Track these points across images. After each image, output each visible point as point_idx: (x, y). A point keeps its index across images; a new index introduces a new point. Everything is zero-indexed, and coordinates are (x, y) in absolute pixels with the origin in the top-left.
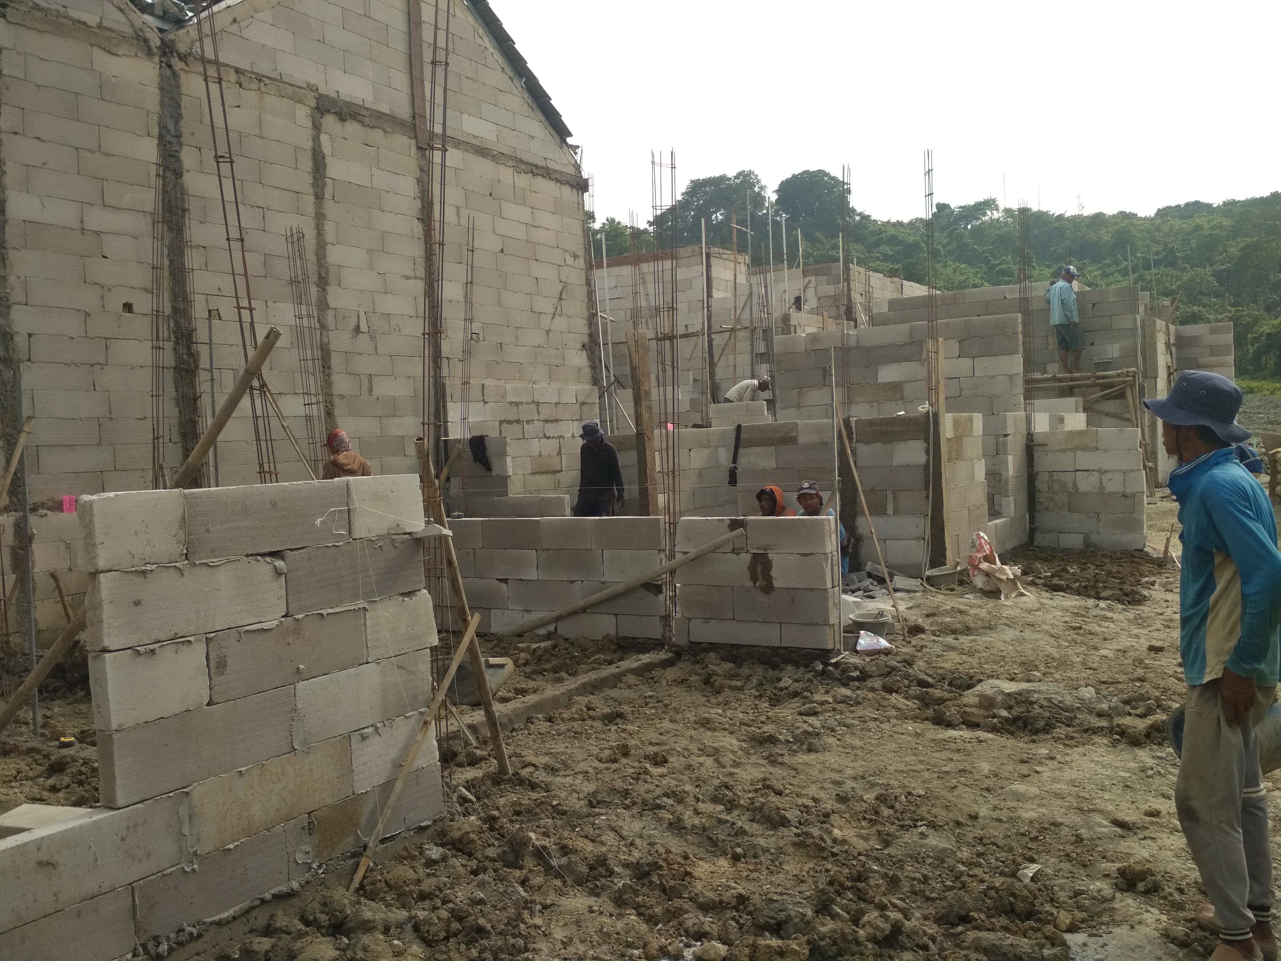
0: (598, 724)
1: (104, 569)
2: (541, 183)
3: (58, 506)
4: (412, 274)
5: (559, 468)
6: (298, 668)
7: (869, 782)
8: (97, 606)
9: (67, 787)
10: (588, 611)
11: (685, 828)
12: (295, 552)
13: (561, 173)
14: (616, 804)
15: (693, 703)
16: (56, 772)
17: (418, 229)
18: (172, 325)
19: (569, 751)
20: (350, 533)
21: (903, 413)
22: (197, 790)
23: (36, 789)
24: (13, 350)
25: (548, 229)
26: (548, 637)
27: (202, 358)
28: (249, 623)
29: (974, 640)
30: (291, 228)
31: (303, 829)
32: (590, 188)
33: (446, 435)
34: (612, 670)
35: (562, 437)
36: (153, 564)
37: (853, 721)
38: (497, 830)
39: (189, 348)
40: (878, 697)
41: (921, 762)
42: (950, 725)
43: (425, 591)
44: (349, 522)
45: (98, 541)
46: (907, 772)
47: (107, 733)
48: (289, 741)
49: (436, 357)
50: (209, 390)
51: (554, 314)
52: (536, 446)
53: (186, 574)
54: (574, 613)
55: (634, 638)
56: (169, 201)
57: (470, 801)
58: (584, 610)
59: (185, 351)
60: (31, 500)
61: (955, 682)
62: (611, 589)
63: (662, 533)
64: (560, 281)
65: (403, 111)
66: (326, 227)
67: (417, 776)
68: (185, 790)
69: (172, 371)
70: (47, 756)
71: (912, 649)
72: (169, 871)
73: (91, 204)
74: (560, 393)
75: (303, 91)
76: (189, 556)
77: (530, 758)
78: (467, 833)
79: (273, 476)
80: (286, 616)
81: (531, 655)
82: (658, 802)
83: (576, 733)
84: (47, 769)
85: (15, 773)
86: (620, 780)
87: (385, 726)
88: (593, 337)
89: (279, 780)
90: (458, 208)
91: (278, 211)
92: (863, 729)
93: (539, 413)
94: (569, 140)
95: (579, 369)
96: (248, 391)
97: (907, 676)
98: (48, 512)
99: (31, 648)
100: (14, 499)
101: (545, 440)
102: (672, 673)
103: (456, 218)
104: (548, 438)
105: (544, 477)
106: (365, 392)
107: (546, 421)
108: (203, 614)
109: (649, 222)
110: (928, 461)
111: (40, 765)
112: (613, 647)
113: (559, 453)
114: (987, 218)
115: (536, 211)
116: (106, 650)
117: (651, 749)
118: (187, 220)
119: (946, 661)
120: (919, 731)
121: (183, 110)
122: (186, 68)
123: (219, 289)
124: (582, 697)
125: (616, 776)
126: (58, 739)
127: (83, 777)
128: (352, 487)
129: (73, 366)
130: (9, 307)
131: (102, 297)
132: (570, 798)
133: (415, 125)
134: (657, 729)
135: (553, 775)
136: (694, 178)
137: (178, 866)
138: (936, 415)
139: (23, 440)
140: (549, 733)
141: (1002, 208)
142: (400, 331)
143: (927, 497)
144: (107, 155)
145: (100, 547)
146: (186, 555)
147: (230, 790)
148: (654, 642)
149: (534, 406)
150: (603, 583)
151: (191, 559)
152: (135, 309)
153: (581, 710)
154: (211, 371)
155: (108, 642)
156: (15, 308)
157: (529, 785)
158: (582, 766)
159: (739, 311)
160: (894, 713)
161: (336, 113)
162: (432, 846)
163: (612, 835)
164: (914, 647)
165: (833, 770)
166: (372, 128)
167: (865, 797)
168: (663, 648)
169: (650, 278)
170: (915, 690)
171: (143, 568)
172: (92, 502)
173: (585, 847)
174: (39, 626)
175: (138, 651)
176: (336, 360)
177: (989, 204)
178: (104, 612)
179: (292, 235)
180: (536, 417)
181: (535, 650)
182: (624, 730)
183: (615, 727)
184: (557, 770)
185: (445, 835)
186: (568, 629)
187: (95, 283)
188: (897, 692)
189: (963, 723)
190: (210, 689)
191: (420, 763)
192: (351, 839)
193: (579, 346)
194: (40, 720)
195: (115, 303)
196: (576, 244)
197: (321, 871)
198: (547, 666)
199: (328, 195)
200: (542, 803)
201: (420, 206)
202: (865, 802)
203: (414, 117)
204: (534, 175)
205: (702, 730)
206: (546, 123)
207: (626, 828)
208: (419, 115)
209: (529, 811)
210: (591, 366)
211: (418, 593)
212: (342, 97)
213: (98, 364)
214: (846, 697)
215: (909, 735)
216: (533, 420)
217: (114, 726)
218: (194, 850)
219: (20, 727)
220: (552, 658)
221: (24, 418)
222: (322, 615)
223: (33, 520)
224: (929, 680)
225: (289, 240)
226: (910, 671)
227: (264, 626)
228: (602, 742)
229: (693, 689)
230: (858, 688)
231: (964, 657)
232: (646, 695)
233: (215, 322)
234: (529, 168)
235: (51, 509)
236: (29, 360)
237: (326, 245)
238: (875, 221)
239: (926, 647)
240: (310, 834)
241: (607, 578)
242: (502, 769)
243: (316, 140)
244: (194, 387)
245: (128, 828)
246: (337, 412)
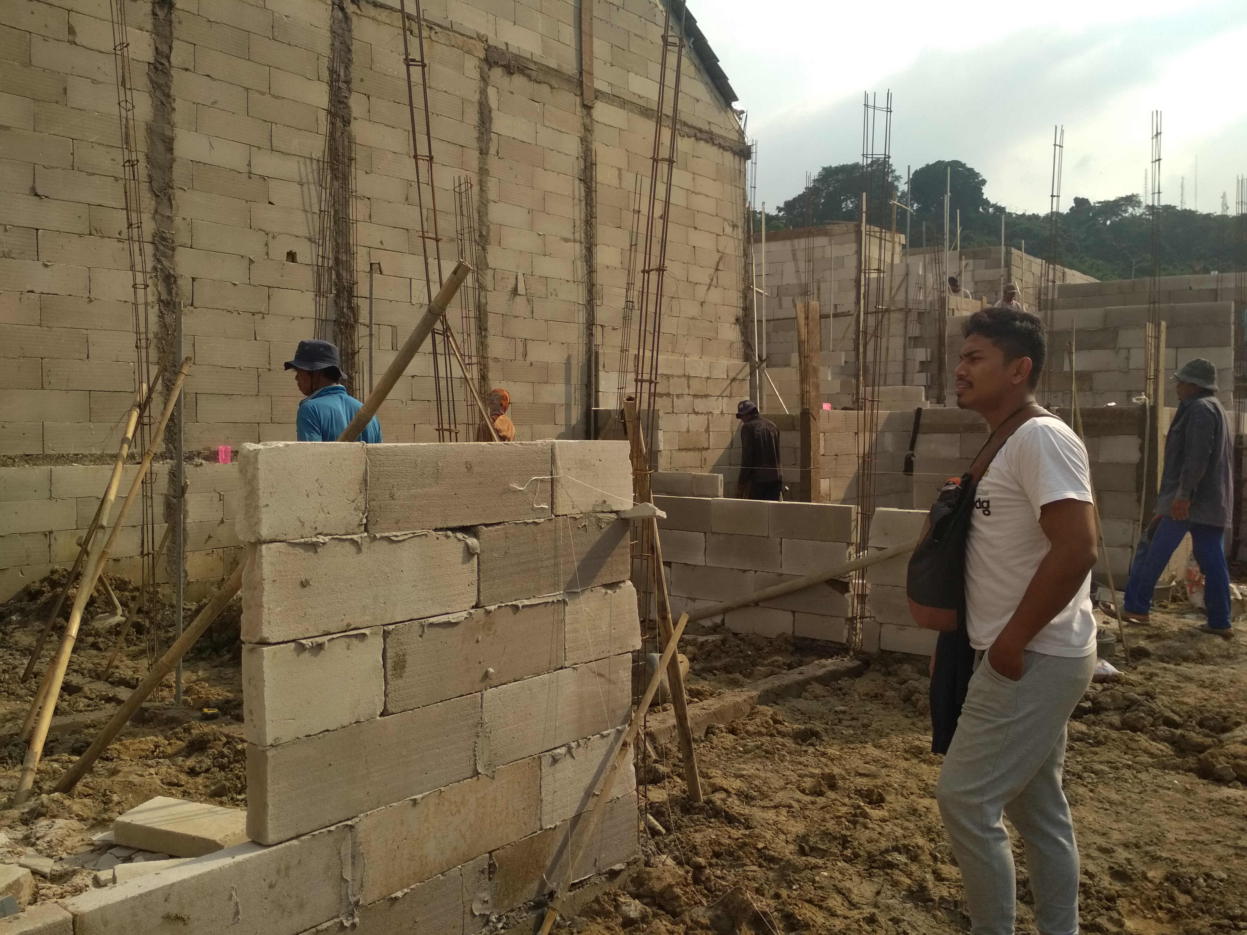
0: (790, 743)
1: (268, 539)
2: (704, 148)
3: (213, 457)
4: (571, 237)
5: (706, 446)
6: (487, 672)
7: (1147, 853)
8: (257, 586)
9: (207, 770)
10: (761, 604)
11: (933, 900)
12: (490, 528)
13: (725, 138)
14: (834, 854)
15: (897, 725)
16: (196, 750)
17: (580, 189)
18: (334, 276)
19: (762, 774)
20: (552, 509)
21: (1113, 404)
22: (363, 823)
23: (173, 771)
24: (177, 294)
25: (708, 197)
26: (715, 629)
27: (362, 312)
28: (434, 613)
29: (1213, 671)
30: (459, 177)
31: (483, 872)
32: (753, 155)
33: (597, 405)
34: (793, 676)
35: (711, 413)
36: (326, 535)
37: (1102, 767)
38: (703, 882)
39: (349, 302)
40: (1125, 738)
41: (1206, 830)
42: (1220, 780)
43: (629, 583)
44: (552, 495)
45: (262, 502)
46: (1191, 842)
47: (260, 748)
48: (472, 762)
49: (590, 324)
50: (367, 345)
51: (710, 285)
52: (685, 422)
53: (364, 549)
54: (745, 606)
55: (813, 640)
56: (337, 149)
57: (659, 833)
58: (756, 603)
59: (345, 304)
60: (185, 449)
61: (1207, 723)
62: (789, 583)
63: (853, 524)
64: (718, 251)
65: (570, 67)
66: (489, 184)
67: (612, 809)
68: (349, 823)
69: (332, 324)
70: (187, 730)
71: (1141, 677)
72: (325, 926)
73: (259, 148)
74: (711, 367)
75: (473, 41)
76: (369, 527)
77: (719, 781)
78: (670, 886)
79: (453, 434)
80: (476, 606)
81: (700, 649)
82: (890, 858)
83: (767, 752)
84: (187, 747)
85: (153, 747)
86: (833, 822)
87: (579, 745)
88: (747, 310)
89: (459, 811)
90: (620, 170)
91: (443, 165)
92: (1117, 779)
93: (689, 387)
94: (736, 105)
95: (732, 343)
96: (430, 335)
97: (1151, 712)
98: (204, 462)
99: (179, 601)
100: (171, 446)
101: (694, 415)
102: (863, 685)
103: (618, 181)
104: (697, 413)
105: (691, 454)
106: (520, 357)
107: (695, 396)
108: (382, 600)
109: (778, 208)
110: (1142, 459)
111: (179, 739)
112: (791, 648)
113: (707, 430)
114: (1127, 215)
115: (697, 177)
116: (264, 643)
117: (862, 782)
118: (353, 170)
119: (1185, 695)
120: (1188, 786)
121: (354, 56)
122: (358, 12)
123: (381, 242)
124: (765, 707)
125: (828, 816)
126: (201, 709)
127: (225, 760)
128: (557, 452)
129: (235, 313)
130: (173, 249)
131: (267, 245)
132: (777, 840)
133: (582, 82)
134: (862, 755)
135: (748, 804)
136: (826, 165)
137: (336, 920)
138: (1154, 409)
139: (180, 382)
140: (735, 748)
141: (1144, 205)
142: (556, 295)
143: (1139, 500)
144: (277, 97)
145: (264, 510)
146: (366, 525)
147: (402, 823)
148: (837, 646)
149: (684, 380)
150: (780, 575)
151: (371, 531)
152: (299, 258)
153: (767, 722)
154: (370, 326)
155: (267, 632)
156: (180, 251)
157: (726, 818)
158: (781, 797)
159: (894, 291)
160: (1145, 759)
161: (504, 66)
162: (629, 900)
163: (839, 898)
164: (1141, 674)
165: (1095, 832)
166: (538, 82)
167: (1150, 874)
168: (847, 653)
169: (801, 255)
170: (1163, 730)
171: (314, 539)
172: (257, 452)
173: (814, 918)
174: (188, 578)
175: (303, 645)
176: (492, 322)
177: (1131, 200)
178: (265, 593)
179: (460, 185)
180: (686, 391)
181: (702, 644)
182: (824, 754)
183: (811, 750)
184: (753, 798)
185: (642, 884)
186: (735, 623)
187: (260, 230)
188: (1141, 731)
189: (1237, 779)
190: (386, 695)
191: (616, 792)
192: (535, 886)
193: (733, 320)
194: (184, 685)
195: (279, 253)
196: (734, 214)
197: (500, 925)
198: (718, 664)
199: (492, 151)
200: (745, 844)
201: (583, 167)
202: (1150, 882)
203: (581, 74)
204: (697, 139)
205: (915, 761)
206: (712, 86)
207: (855, 891)
208: (587, 72)
209: (731, 854)
210: (743, 341)
211: (622, 585)
212: (511, 49)
213: (260, 313)
214: (1083, 733)
215: (1177, 790)
216: (682, 394)
217: (269, 740)
218: (355, 899)
219: (162, 690)
220: (722, 655)
221: (183, 359)
222: (516, 607)
223: (188, 468)
224: (1176, 718)
225: (457, 190)
226: (1154, 706)
227: (452, 618)
228: (800, 767)
229: (892, 707)
230: (1094, 723)
231: (1207, 691)
232: (837, 709)
233: (376, 276)
234: (692, 132)
235: (206, 458)
236: (192, 305)
237: (488, 202)
238: (1010, 214)
239: (1157, 675)
240: (490, 879)
241: (784, 570)
242: (693, 794)
243: (483, 92)
244: (352, 342)
245: (278, 872)
246: (491, 375)
